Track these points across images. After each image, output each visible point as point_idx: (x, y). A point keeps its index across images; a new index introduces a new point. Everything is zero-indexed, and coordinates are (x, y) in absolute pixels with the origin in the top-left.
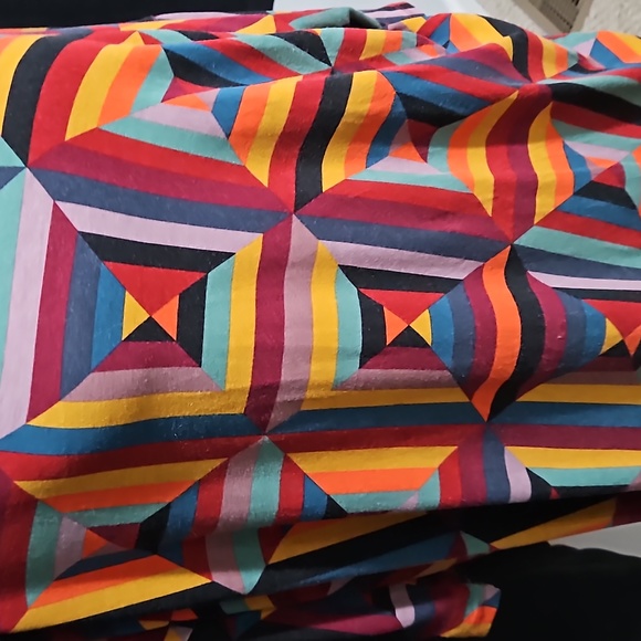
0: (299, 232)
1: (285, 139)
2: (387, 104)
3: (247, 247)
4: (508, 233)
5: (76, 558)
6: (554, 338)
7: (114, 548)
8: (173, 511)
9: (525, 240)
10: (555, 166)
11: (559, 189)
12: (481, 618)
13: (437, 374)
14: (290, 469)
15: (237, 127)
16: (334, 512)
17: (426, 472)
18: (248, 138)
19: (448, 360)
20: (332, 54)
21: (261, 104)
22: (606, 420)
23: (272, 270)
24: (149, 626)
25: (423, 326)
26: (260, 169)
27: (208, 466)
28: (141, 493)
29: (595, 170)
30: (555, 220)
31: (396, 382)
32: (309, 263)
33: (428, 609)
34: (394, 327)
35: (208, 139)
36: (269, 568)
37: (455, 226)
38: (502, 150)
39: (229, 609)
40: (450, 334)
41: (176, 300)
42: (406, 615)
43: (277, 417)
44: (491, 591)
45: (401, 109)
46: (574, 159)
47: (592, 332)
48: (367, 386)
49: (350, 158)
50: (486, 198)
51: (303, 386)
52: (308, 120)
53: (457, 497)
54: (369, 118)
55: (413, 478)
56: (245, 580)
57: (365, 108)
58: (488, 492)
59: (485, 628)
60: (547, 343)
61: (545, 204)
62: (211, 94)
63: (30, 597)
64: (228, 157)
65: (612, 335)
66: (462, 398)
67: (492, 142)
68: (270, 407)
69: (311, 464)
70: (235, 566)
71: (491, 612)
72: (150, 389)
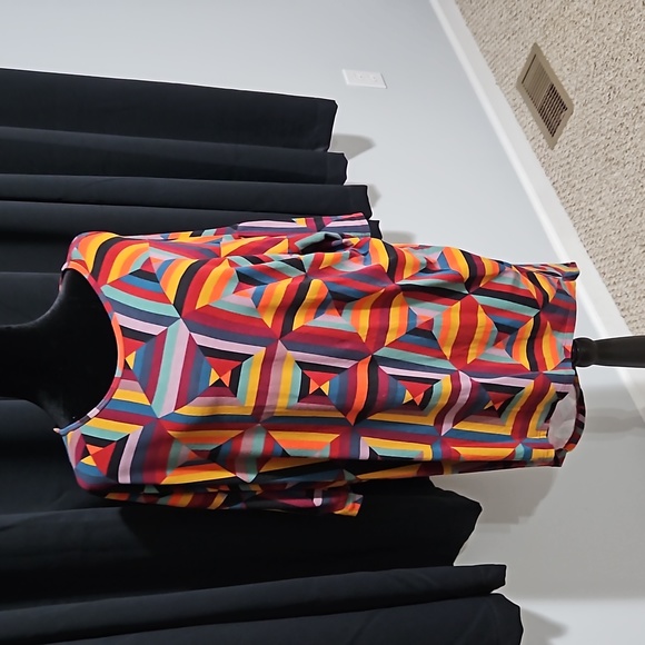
0: (280, 346)
1: (279, 309)
2: (324, 295)
3: (259, 352)
4: (371, 349)
5: (186, 460)
6: (382, 396)
7: (200, 459)
8: (223, 448)
9: (379, 353)
10: (400, 319)
11: (399, 330)
12: (353, 508)
13: (329, 407)
14: (269, 437)
15: (261, 304)
16: (284, 455)
17: (325, 444)
18: (265, 307)
19: (334, 402)
20: (306, 268)
21: (271, 294)
22: (409, 430)
23: (268, 362)
24: (211, 490)
25: (325, 388)
26: (268, 321)
27: (236, 433)
28: (210, 440)
29: (419, 322)
30: (395, 344)
31: (312, 409)
32: (283, 359)
33: (328, 500)
34: (313, 387)
35: (250, 309)
36: (259, 474)
37: (347, 346)
38: (378, 310)
39: (243, 488)
40: (336, 391)
41: (230, 373)
42: (318, 502)
43: (264, 417)
44: (359, 497)
45: (330, 296)
46: (412, 315)
47: (399, 394)
48: (300, 409)
49: (307, 314)
50: (363, 335)
51: (275, 407)
52: (290, 301)
53: (336, 455)
54: (316, 301)
55: (320, 445)
56: (249, 478)
57: (314, 297)
58: (350, 454)
59: (355, 512)
60: (378, 398)
61: (390, 338)
62: (253, 289)
63: (168, 473)
64: (256, 316)
65: (408, 397)
66: (341, 416)
67: (373, 307)
68: (261, 413)
69: (277, 436)
70: (247, 471)
71: (358, 506)
72: (217, 404)
